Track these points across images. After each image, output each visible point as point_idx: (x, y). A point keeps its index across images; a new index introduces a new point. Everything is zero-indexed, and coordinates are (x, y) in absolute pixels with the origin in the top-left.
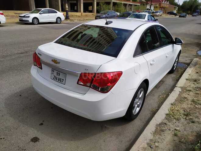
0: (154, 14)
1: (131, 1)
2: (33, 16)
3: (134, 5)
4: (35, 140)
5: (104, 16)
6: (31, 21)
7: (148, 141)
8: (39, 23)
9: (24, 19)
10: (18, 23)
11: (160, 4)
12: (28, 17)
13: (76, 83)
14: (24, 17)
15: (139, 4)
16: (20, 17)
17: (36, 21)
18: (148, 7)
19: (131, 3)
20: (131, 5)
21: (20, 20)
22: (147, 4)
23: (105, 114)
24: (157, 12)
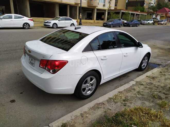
0: (159, 22)
1: (139, 11)
2: (53, 22)
3: (141, 14)
4: (13, 101)
5: (110, 23)
6: (51, 26)
7: (82, 112)
8: (58, 28)
9: (47, 24)
10: (42, 27)
11: (166, 14)
12: (50, 23)
13: (39, 66)
14: (47, 22)
15: (146, 14)
16: (44, 22)
17: (55, 26)
18: (154, 16)
19: (138, 13)
20: (139, 15)
21: (44, 25)
22: (153, 14)
23: (54, 89)
24: (162, 21)
